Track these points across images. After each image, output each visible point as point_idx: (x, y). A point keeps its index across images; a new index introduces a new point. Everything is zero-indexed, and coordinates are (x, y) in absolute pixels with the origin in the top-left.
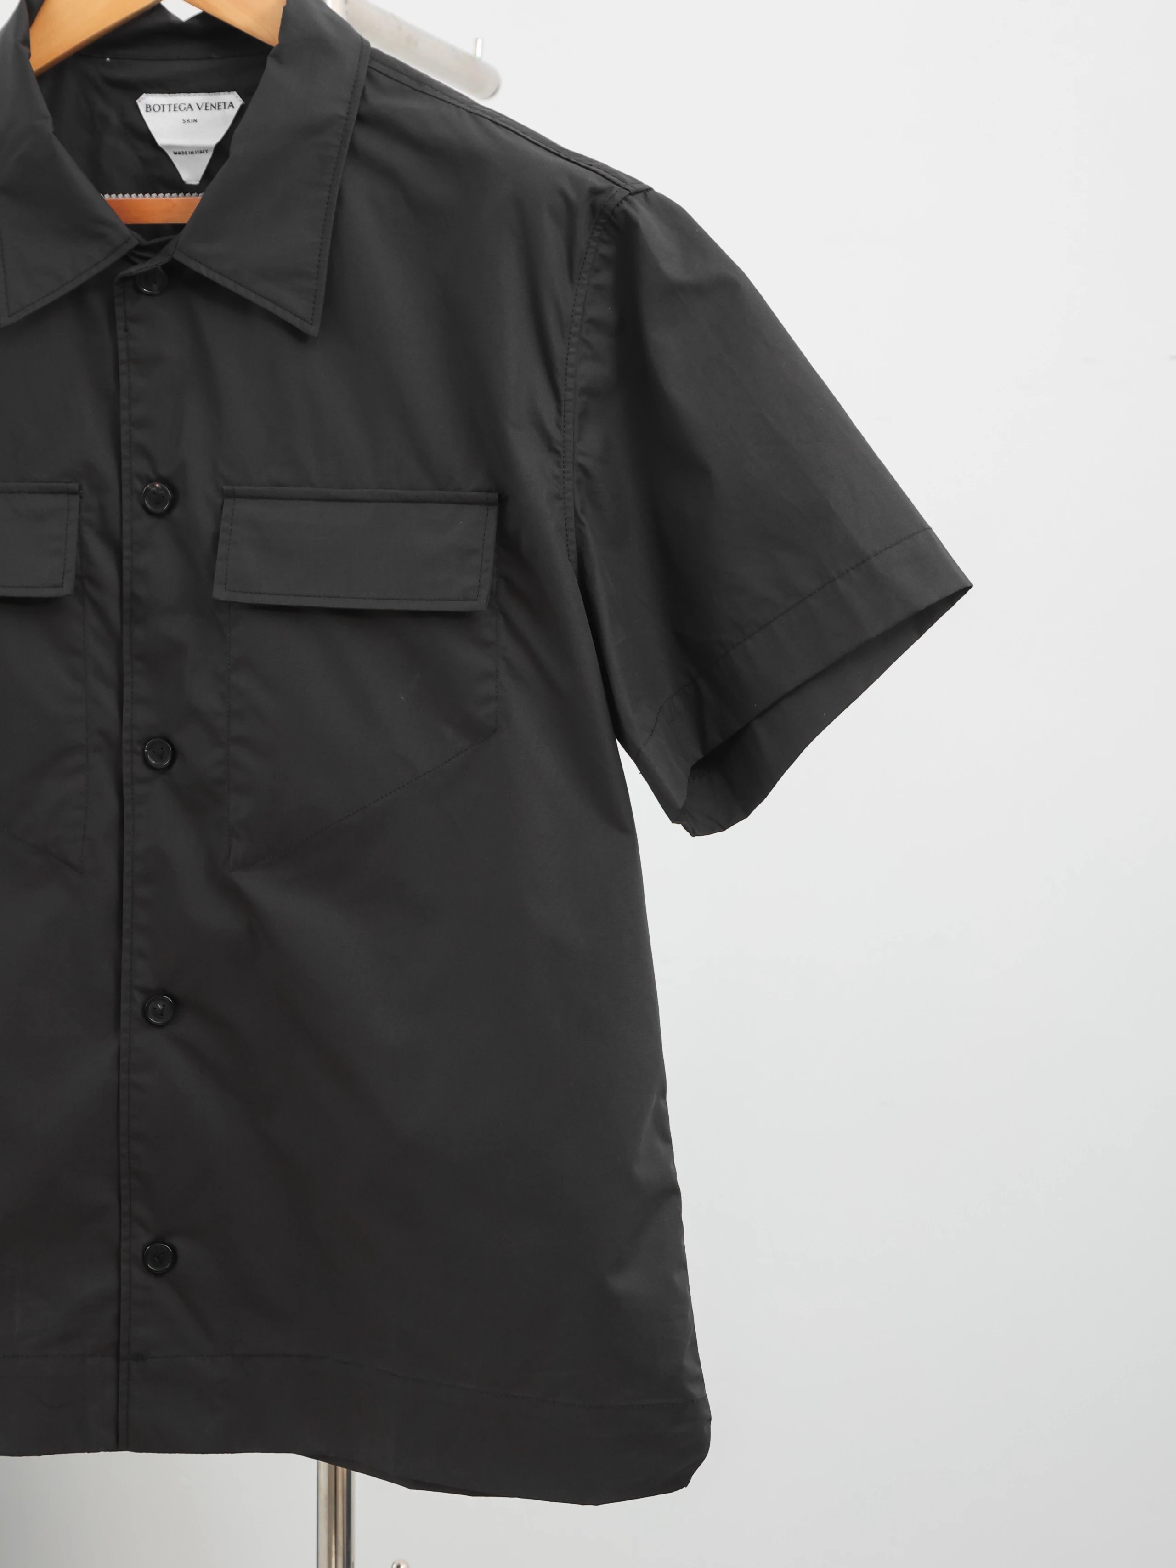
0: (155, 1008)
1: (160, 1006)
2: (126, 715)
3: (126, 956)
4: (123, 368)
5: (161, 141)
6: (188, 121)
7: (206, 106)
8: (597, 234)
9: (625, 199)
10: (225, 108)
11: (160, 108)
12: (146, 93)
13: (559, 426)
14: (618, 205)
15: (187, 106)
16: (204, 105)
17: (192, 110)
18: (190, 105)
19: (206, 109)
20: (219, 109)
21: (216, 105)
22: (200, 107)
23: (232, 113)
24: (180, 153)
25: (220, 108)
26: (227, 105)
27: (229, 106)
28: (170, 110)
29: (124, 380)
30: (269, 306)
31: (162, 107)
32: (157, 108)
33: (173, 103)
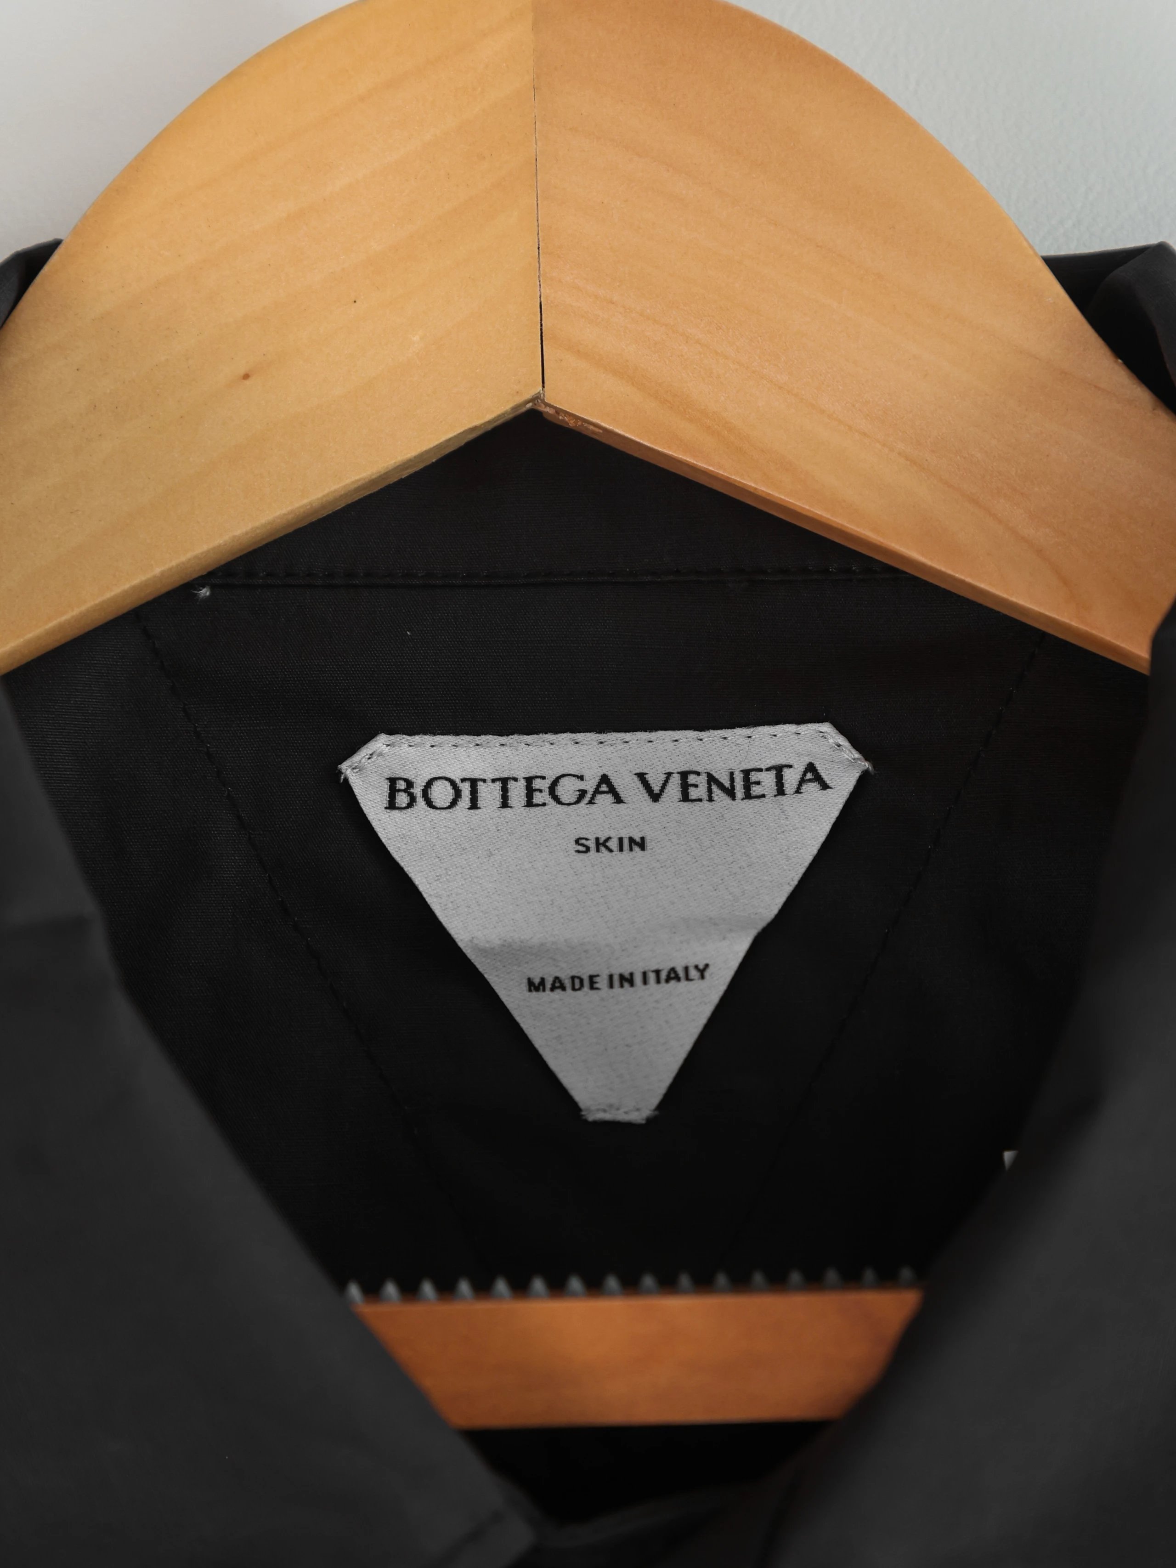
6: (601, 844)
7: (685, 787)
10: (781, 791)
11: (458, 793)
12: (391, 732)
15: (590, 785)
16: (676, 780)
17: (618, 800)
18: (604, 779)
19: (685, 798)
20: (748, 796)
21: (732, 780)
22: (656, 789)
23: (819, 810)
24: (558, 984)
25: (756, 790)
26: (791, 778)
27: (802, 781)
28: (505, 804)
31: (466, 788)
32: (442, 793)
33: (521, 774)
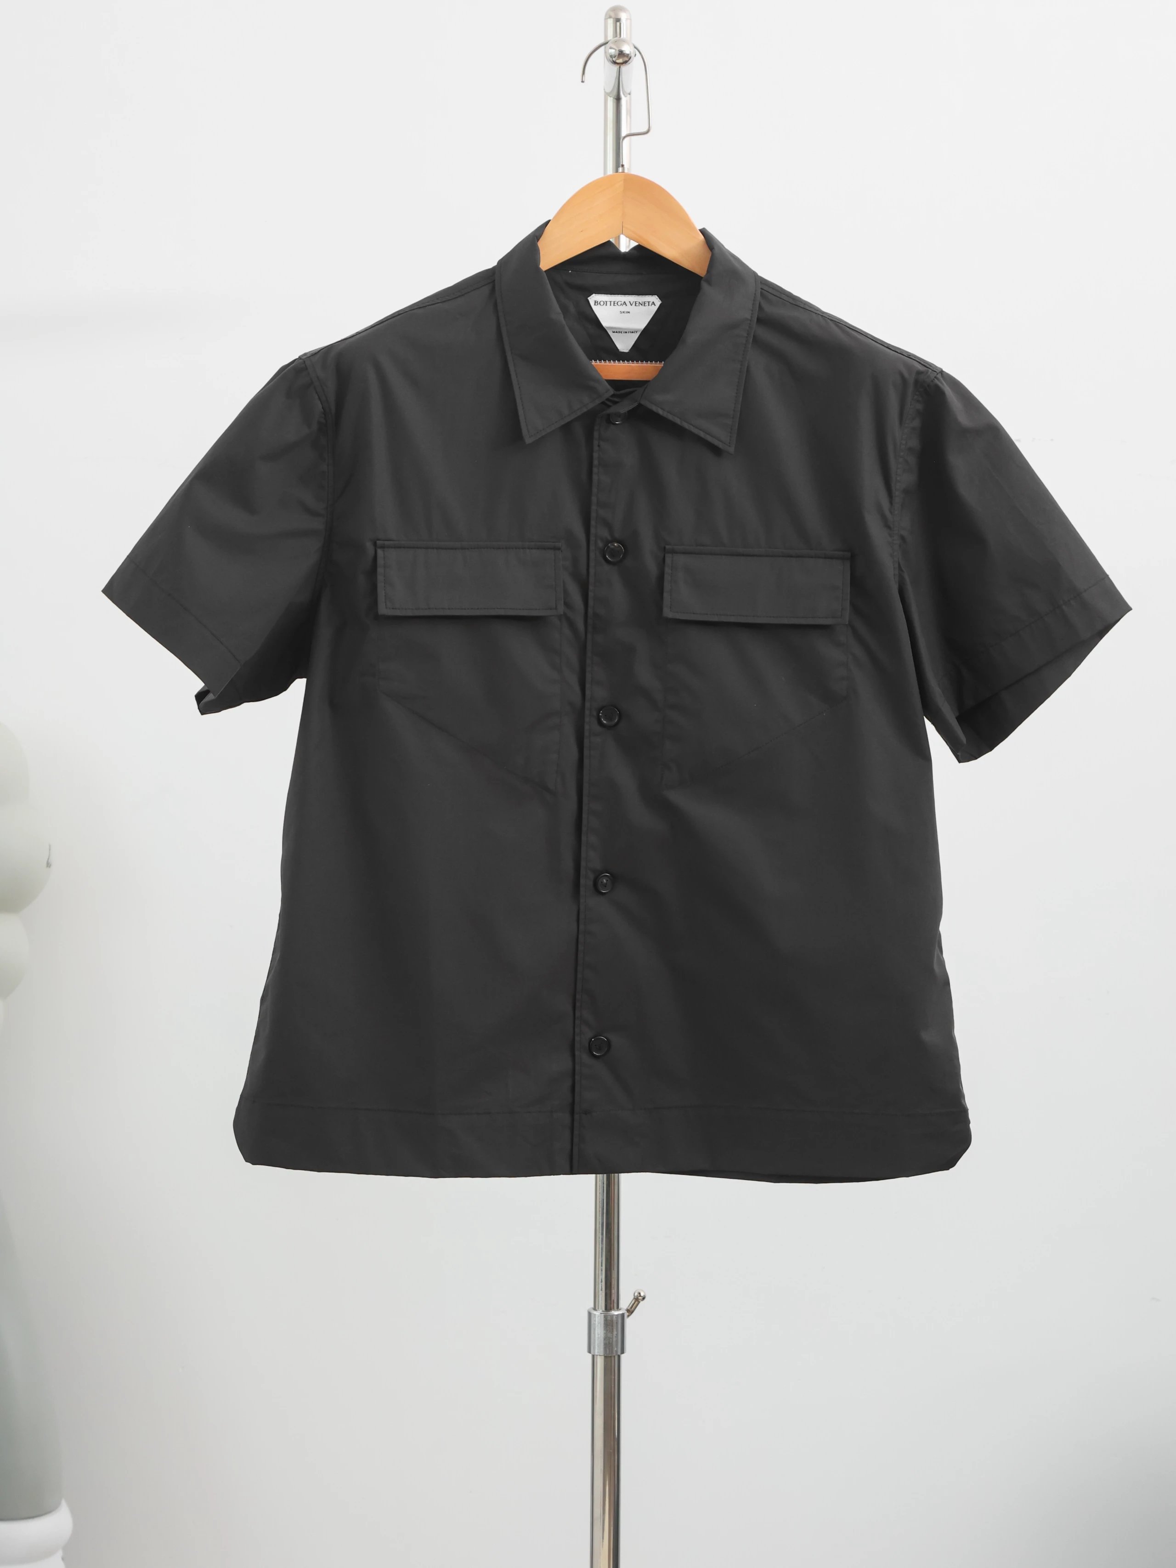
0: (602, 882)
1: (605, 881)
2: (588, 693)
3: (583, 848)
4: (595, 470)
5: (605, 324)
6: (624, 312)
7: (636, 304)
8: (916, 397)
9: (935, 377)
10: (649, 305)
11: (604, 304)
12: (595, 294)
13: (891, 512)
14: (932, 381)
15: (622, 303)
16: (634, 303)
17: (626, 306)
18: (625, 302)
19: (636, 305)
20: (644, 306)
21: (642, 303)
22: (631, 304)
23: (654, 309)
24: (617, 332)
26: (650, 304)
27: (652, 304)
28: (611, 305)
29: (595, 477)
30: (702, 434)
31: (605, 302)
32: (602, 303)
33: (613, 301)
